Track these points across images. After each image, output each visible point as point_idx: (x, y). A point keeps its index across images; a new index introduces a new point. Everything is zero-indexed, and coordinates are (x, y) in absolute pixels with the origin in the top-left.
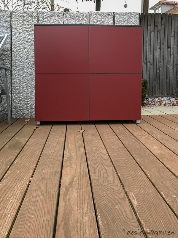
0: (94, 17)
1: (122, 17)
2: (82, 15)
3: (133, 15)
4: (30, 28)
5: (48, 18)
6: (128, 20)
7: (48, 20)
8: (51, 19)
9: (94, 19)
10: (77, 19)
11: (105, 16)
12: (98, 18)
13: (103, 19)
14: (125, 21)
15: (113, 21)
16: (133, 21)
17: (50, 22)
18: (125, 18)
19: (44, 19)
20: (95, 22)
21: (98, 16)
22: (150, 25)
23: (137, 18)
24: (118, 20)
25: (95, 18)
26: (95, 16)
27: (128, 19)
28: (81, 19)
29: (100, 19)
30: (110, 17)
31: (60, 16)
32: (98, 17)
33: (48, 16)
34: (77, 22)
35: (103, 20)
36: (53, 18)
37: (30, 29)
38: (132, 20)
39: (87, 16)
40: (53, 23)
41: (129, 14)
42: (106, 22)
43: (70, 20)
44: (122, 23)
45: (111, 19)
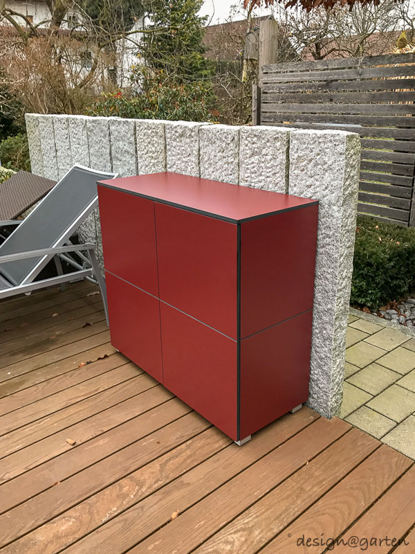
0: (247, 142)
1: (304, 146)
2: (226, 137)
3: (330, 145)
4: (156, 159)
5: (178, 140)
6: (318, 157)
7: (178, 144)
8: (181, 141)
9: (247, 148)
10: (217, 145)
11: (268, 142)
12: (254, 146)
13: (264, 148)
14: (310, 161)
15: (285, 157)
16: (330, 163)
17: (181, 149)
18: (312, 151)
19: (172, 141)
20: (248, 156)
21: (255, 139)
23: (341, 154)
24: (296, 155)
25: (249, 145)
26: (249, 139)
27: (318, 154)
28: (224, 145)
29: (258, 148)
30: (278, 144)
31: (192, 137)
32: (253, 143)
33: (177, 134)
34: (219, 152)
35: (264, 152)
37: (156, 161)
38: (326, 159)
39: (233, 139)
40: (184, 152)
41: (320, 140)
42: (269, 158)
43: (208, 148)
44: (304, 163)
45: (281, 151)
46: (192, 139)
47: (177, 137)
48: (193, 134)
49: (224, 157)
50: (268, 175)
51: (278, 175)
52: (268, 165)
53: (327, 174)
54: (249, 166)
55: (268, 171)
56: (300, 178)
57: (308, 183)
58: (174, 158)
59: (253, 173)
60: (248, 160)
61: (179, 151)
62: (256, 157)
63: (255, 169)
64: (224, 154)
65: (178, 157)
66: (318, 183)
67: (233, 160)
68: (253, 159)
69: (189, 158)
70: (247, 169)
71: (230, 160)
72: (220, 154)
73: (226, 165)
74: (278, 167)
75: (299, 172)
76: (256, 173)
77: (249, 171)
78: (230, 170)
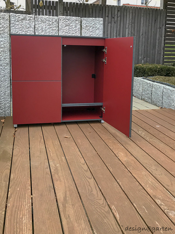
0: (63, 22)
1: (88, 22)
2: (52, 20)
3: (98, 22)
5: (20, 21)
6: (94, 26)
7: (20, 23)
8: (22, 22)
9: (63, 24)
10: (47, 23)
11: (73, 21)
12: (67, 23)
13: (71, 23)
14: (91, 27)
16: (98, 27)
17: (22, 25)
18: (91, 24)
19: (16, 22)
20: (64, 26)
21: (67, 20)
22: (108, 16)
23: (102, 24)
24: (85, 26)
25: (64, 22)
26: (64, 20)
27: (94, 25)
28: (51, 23)
29: (68, 24)
30: (77, 22)
31: (31, 20)
32: (66, 22)
33: (20, 19)
34: (47, 26)
35: (71, 25)
36: (24, 22)
38: (97, 26)
39: (56, 21)
40: (25, 27)
41: (94, 20)
42: (73, 27)
43: (41, 24)
44: (88, 28)
45: (78, 24)
46: (31, 21)
47: (20, 20)
48: (31, 19)
49: (51, 28)
50: (73, 33)
51: (77, 33)
52: (73, 29)
53: (97, 31)
54: (64, 30)
55: (73, 31)
56: (86, 33)
57: (90, 34)
58: (17, 30)
59: (66, 33)
60: (64, 28)
61: (21, 27)
62: (67, 27)
63: (67, 31)
64: (51, 27)
65: (20, 29)
66: (94, 34)
67: (56, 28)
68: (66, 28)
69: (28, 29)
70: (64, 31)
71: (54, 29)
72: (48, 26)
73: (52, 31)
74: (77, 30)
75: (86, 31)
76: (67, 32)
77: (64, 32)
78: (54, 32)
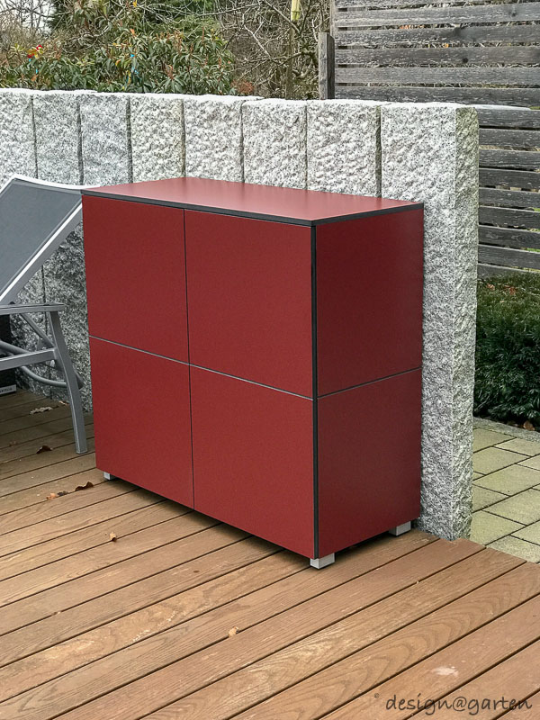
0: (318, 124)
1: (401, 126)
2: (285, 118)
3: (435, 122)
4: (166, 157)
5: (205, 125)
6: (421, 141)
7: (206, 131)
8: (211, 126)
9: (318, 132)
10: (272, 130)
11: (350, 122)
12: (329, 128)
13: (344, 131)
14: (410, 146)
15: (374, 143)
16: (436, 148)
17: (211, 139)
18: (412, 133)
19: (196, 128)
20: (320, 144)
21: (330, 119)
23: (450, 134)
24: (390, 140)
25: (321, 127)
26: (321, 119)
27: (420, 137)
28: (282, 129)
29: (335, 132)
30: (364, 125)
31: (231, 119)
32: (328, 125)
33: (205, 116)
34: (274, 141)
35: (344, 137)
37: (166, 161)
38: (431, 143)
39: (297, 120)
40: (217, 144)
41: (423, 117)
42: (351, 145)
43: (257, 135)
44: (402, 150)
45: (369, 135)
46: (230, 123)
47: (205, 120)
48: (232, 114)
49: (283, 149)
50: (351, 171)
51: (365, 171)
52: (350, 157)
53: (433, 164)
54: (322, 160)
55: (351, 165)
56: (396, 173)
57: (408, 179)
58: (199, 154)
59: (328, 170)
60: (320, 150)
61: (208, 143)
62: (333, 146)
63: (332, 163)
64: (283, 144)
65: (206, 152)
66: (421, 179)
67: (296, 151)
68: (328, 149)
69: (223, 153)
70: (320, 164)
71: (292, 152)
72: (277, 143)
73: (287, 161)
74: (365, 159)
75: (396, 164)
76: (332, 169)
77: (322, 168)
78: (293, 167)
